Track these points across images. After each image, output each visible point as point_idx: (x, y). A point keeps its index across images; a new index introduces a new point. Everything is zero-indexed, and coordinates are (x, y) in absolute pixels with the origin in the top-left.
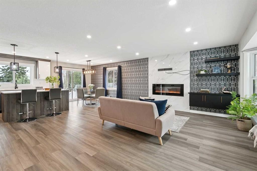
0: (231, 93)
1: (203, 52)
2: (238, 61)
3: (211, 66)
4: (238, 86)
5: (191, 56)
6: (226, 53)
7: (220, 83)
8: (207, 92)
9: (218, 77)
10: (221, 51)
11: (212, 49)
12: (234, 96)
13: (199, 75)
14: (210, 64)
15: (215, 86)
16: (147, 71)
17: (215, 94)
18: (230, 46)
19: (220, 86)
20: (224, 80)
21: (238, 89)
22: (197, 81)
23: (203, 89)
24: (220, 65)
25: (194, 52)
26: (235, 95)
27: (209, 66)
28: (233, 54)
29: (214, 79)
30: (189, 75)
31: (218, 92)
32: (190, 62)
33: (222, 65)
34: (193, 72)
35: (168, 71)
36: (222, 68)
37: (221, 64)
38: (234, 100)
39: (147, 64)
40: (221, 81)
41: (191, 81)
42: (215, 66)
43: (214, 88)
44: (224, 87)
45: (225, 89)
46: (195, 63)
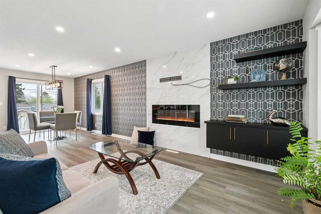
0: (288, 123)
1: (234, 42)
2: (302, 55)
3: (247, 68)
4: (301, 107)
5: (213, 51)
6: (276, 41)
7: (265, 103)
8: (238, 121)
9: (261, 91)
10: (267, 38)
11: (250, 35)
12: (296, 133)
13: (225, 87)
14: (246, 65)
15: (256, 108)
16: (145, 82)
17: (255, 126)
18: (285, 26)
19: (265, 108)
20: (272, 97)
21: (302, 114)
22: (222, 99)
23: (233, 114)
24: (265, 66)
25: (217, 44)
26: (298, 131)
27: (244, 69)
28: (291, 41)
29: (254, 95)
30: (209, 87)
31: (262, 120)
32: (211, 64)
33: (269, 66)
34: (216, 82)
35: (175, 82)
36: (270, 72)
37: (267, 63)
38: (295, 142)
39: (145, 71)
40: (268, 97)
41: (213, 98)
42: (256, 67)
43: (254, 113)
44: (271, 110)
45: (276, 114)
46: (219, 64)
